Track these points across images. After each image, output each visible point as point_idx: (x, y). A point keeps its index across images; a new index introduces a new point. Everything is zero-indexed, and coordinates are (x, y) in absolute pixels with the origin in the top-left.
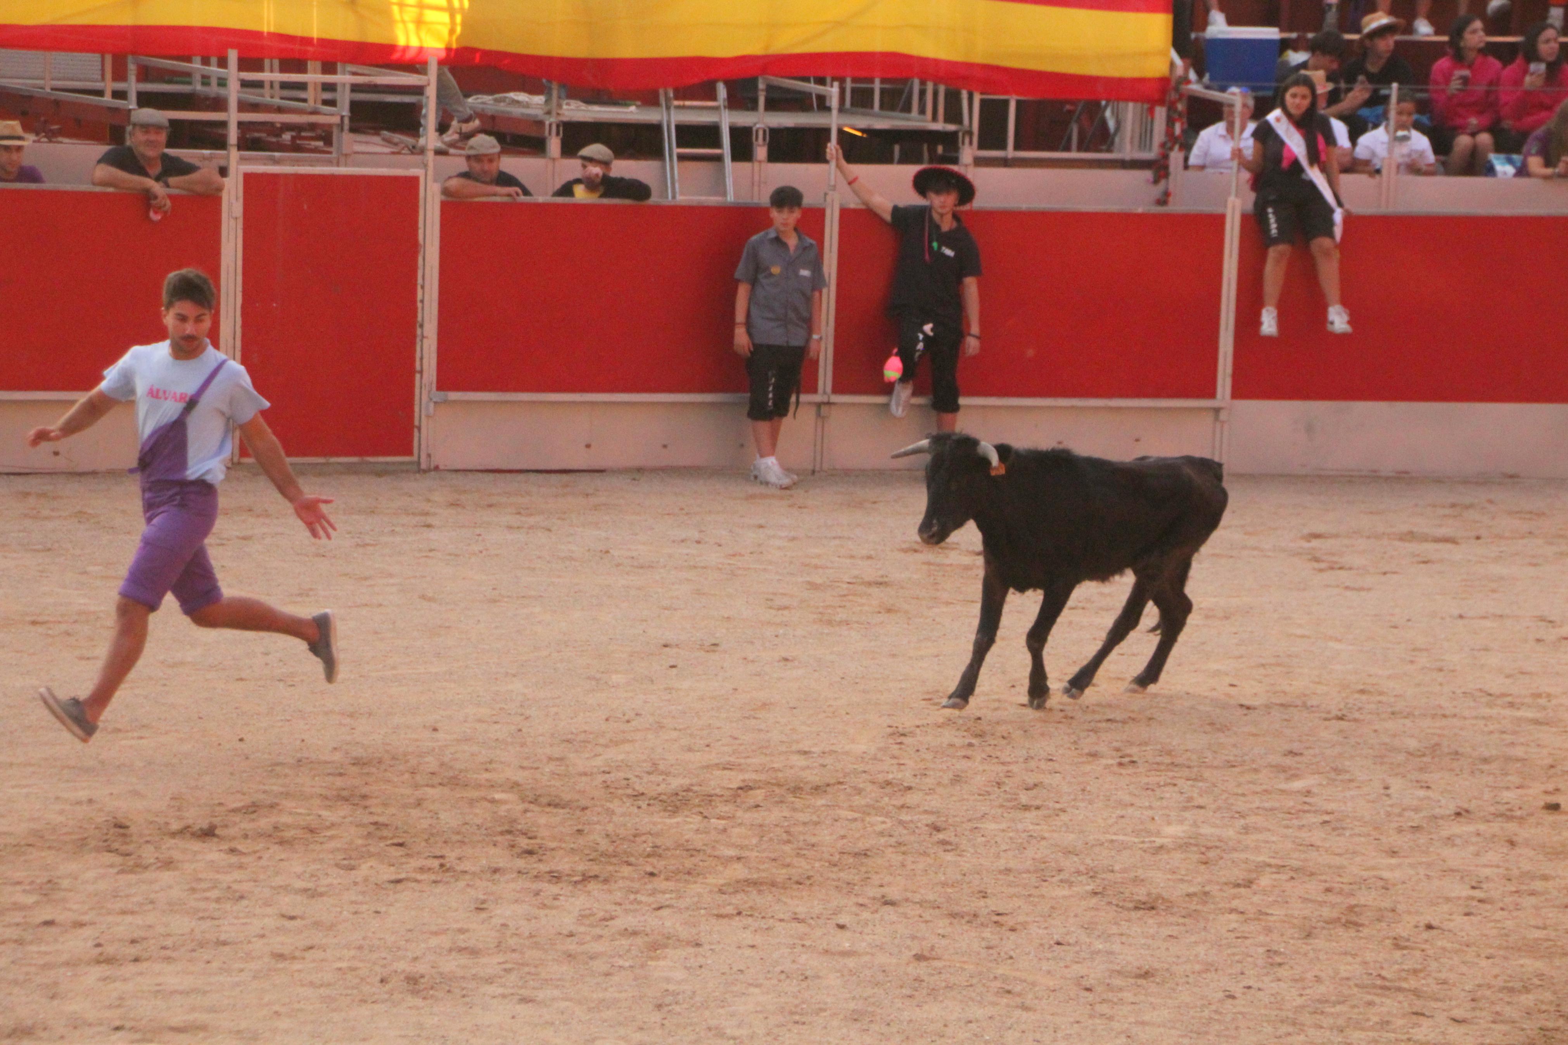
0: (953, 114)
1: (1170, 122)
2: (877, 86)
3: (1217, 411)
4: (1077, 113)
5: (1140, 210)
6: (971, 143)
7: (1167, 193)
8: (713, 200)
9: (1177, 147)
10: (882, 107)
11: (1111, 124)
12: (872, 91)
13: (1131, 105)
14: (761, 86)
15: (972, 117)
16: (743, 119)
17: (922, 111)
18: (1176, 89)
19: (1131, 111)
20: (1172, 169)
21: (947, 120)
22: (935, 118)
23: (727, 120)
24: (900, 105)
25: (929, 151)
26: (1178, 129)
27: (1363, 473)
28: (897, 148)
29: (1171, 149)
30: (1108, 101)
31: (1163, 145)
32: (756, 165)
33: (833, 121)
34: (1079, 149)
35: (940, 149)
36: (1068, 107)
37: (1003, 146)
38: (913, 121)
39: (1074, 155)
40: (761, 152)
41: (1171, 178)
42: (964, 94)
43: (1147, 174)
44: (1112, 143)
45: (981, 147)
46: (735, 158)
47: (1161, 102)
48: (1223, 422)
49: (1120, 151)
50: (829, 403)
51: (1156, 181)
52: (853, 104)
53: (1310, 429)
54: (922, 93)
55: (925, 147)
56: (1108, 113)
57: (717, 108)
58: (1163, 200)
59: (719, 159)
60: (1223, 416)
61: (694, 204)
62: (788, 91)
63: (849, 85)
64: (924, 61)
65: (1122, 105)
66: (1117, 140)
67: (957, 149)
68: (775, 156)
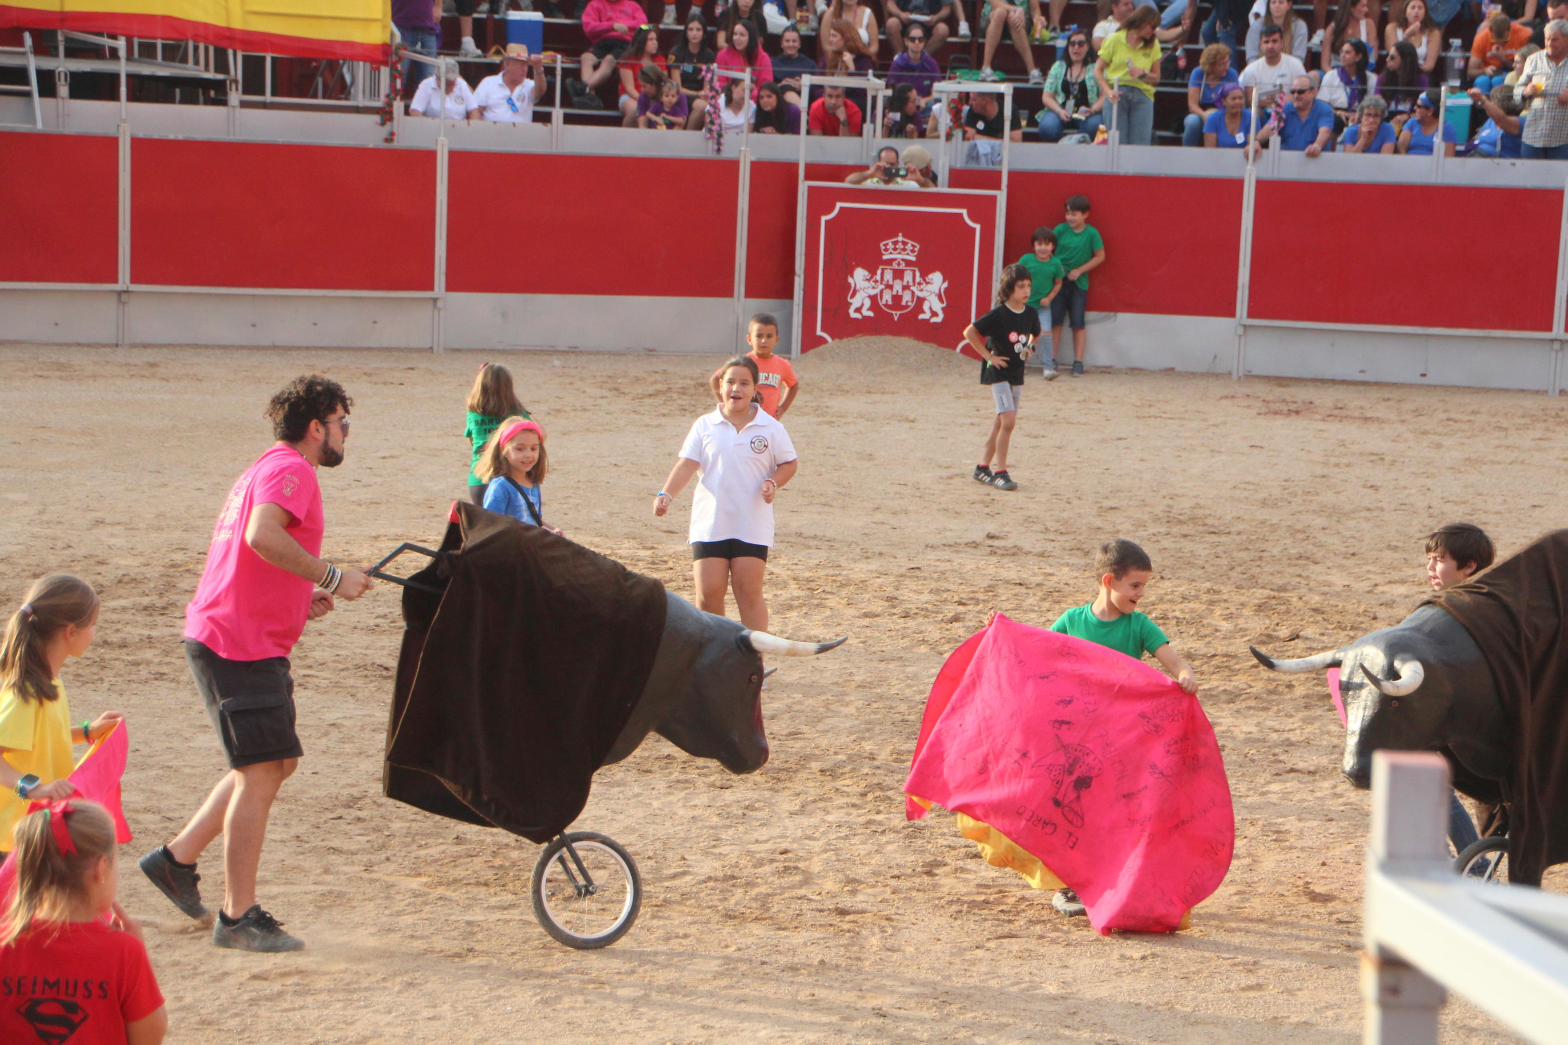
0: (222, 66)
1: (393, 78)
2: (159, 43)
3: (435, 300)
4: (322, 68)
5: (371, 146)
6: (237, 89)
7: (392, 134)
8: (23, 127)
9: (398, 98)
10: (164, 58)
11: (348, 78)
12: (154, 46)
13: (361, 63)
14: (60, 37)
15: (237, 68)
16: (48, 63)
17: (197, 63)
18: (397, 54)
19: (362, 68)
20: (395, 115)
21: (217, 71)
22: (207, 68)
23: (33, 64)
24: (179, 57)
25: (204, 94)
26: (399, 84)
27: (546, 348)
28: (178, 91)
29: (395, 99)
30: (345, 60)
31: (388, 96)
32: (60, 100)
33: (123, 68)
34: (324, 97)
35: (212, 93)
36: (314, 64)
37: (263, 93)
38: (189, 70)
39: (320, 101)
40: (63, 90)
41: (395, 122)
42: (230, 52)
43: (377, 118)
44: (349, 93)
45: (246, 91)
46: (42, 94)
47: (385, 64)
48: (439, 310)
49: (355, 100)
50: (127, 292)
51: (383, 124)
52: (140, 55)
53: (504, 315)
54: (196, 49)
55: (200, 91)
56: (345, 70)
57: (24, 54)
58: (390, 138)
59: (28, 94)
60: (440, 304)
61: (8, 130)
62: (85, 43)
63: (136, 41)
64: (195, 24)
65: (355, 63)
66: (352, 91)
67: (225, 93)
68: (75, 94)
